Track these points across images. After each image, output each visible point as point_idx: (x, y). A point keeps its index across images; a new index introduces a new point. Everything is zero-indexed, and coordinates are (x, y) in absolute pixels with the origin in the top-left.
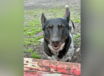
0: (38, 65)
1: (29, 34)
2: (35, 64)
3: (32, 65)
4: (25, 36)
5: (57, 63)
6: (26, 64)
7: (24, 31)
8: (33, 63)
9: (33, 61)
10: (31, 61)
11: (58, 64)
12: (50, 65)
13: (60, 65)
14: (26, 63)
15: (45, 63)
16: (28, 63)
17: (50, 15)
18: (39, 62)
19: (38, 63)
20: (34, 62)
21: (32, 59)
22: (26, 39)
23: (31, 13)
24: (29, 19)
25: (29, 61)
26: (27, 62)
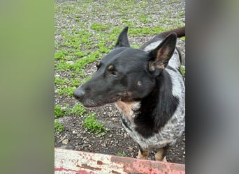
0: (125, 171)
1: (72, 69)
2: (118, 168)
3: (111, 170)
4: (63, 72)
5: (165, 166)
6: (98, 169)
7: (58, 59)
8: (112, 167)
9: (112, 160)
10: (109, 162)
11: (168, 170)
12: (151, 170)
13: (174, 171)
14: (98, 166)
15: (140, 166)
16: (101, 166)
17: (112, 17)
18: (127, 165)
19: (124, 167)
20: (114, 164)
21: (109, 157)
22: (66, 80)
23: (68, 11)
24: (64, 27)
25: (103, 162)
26: (100, 163)
